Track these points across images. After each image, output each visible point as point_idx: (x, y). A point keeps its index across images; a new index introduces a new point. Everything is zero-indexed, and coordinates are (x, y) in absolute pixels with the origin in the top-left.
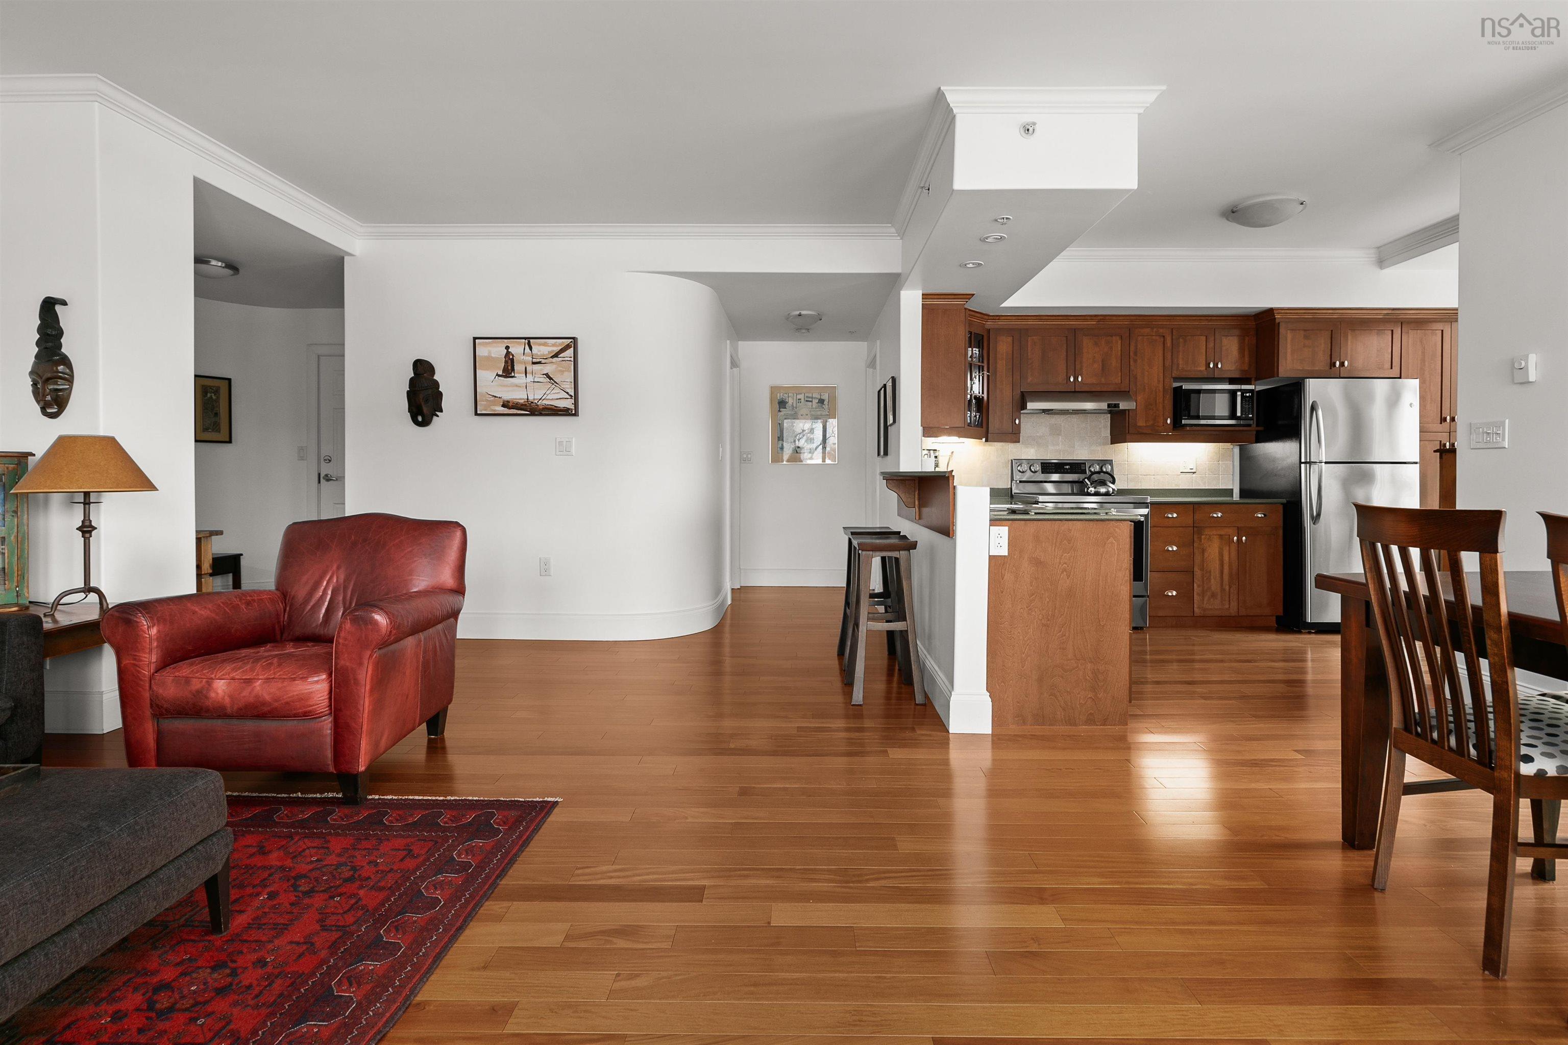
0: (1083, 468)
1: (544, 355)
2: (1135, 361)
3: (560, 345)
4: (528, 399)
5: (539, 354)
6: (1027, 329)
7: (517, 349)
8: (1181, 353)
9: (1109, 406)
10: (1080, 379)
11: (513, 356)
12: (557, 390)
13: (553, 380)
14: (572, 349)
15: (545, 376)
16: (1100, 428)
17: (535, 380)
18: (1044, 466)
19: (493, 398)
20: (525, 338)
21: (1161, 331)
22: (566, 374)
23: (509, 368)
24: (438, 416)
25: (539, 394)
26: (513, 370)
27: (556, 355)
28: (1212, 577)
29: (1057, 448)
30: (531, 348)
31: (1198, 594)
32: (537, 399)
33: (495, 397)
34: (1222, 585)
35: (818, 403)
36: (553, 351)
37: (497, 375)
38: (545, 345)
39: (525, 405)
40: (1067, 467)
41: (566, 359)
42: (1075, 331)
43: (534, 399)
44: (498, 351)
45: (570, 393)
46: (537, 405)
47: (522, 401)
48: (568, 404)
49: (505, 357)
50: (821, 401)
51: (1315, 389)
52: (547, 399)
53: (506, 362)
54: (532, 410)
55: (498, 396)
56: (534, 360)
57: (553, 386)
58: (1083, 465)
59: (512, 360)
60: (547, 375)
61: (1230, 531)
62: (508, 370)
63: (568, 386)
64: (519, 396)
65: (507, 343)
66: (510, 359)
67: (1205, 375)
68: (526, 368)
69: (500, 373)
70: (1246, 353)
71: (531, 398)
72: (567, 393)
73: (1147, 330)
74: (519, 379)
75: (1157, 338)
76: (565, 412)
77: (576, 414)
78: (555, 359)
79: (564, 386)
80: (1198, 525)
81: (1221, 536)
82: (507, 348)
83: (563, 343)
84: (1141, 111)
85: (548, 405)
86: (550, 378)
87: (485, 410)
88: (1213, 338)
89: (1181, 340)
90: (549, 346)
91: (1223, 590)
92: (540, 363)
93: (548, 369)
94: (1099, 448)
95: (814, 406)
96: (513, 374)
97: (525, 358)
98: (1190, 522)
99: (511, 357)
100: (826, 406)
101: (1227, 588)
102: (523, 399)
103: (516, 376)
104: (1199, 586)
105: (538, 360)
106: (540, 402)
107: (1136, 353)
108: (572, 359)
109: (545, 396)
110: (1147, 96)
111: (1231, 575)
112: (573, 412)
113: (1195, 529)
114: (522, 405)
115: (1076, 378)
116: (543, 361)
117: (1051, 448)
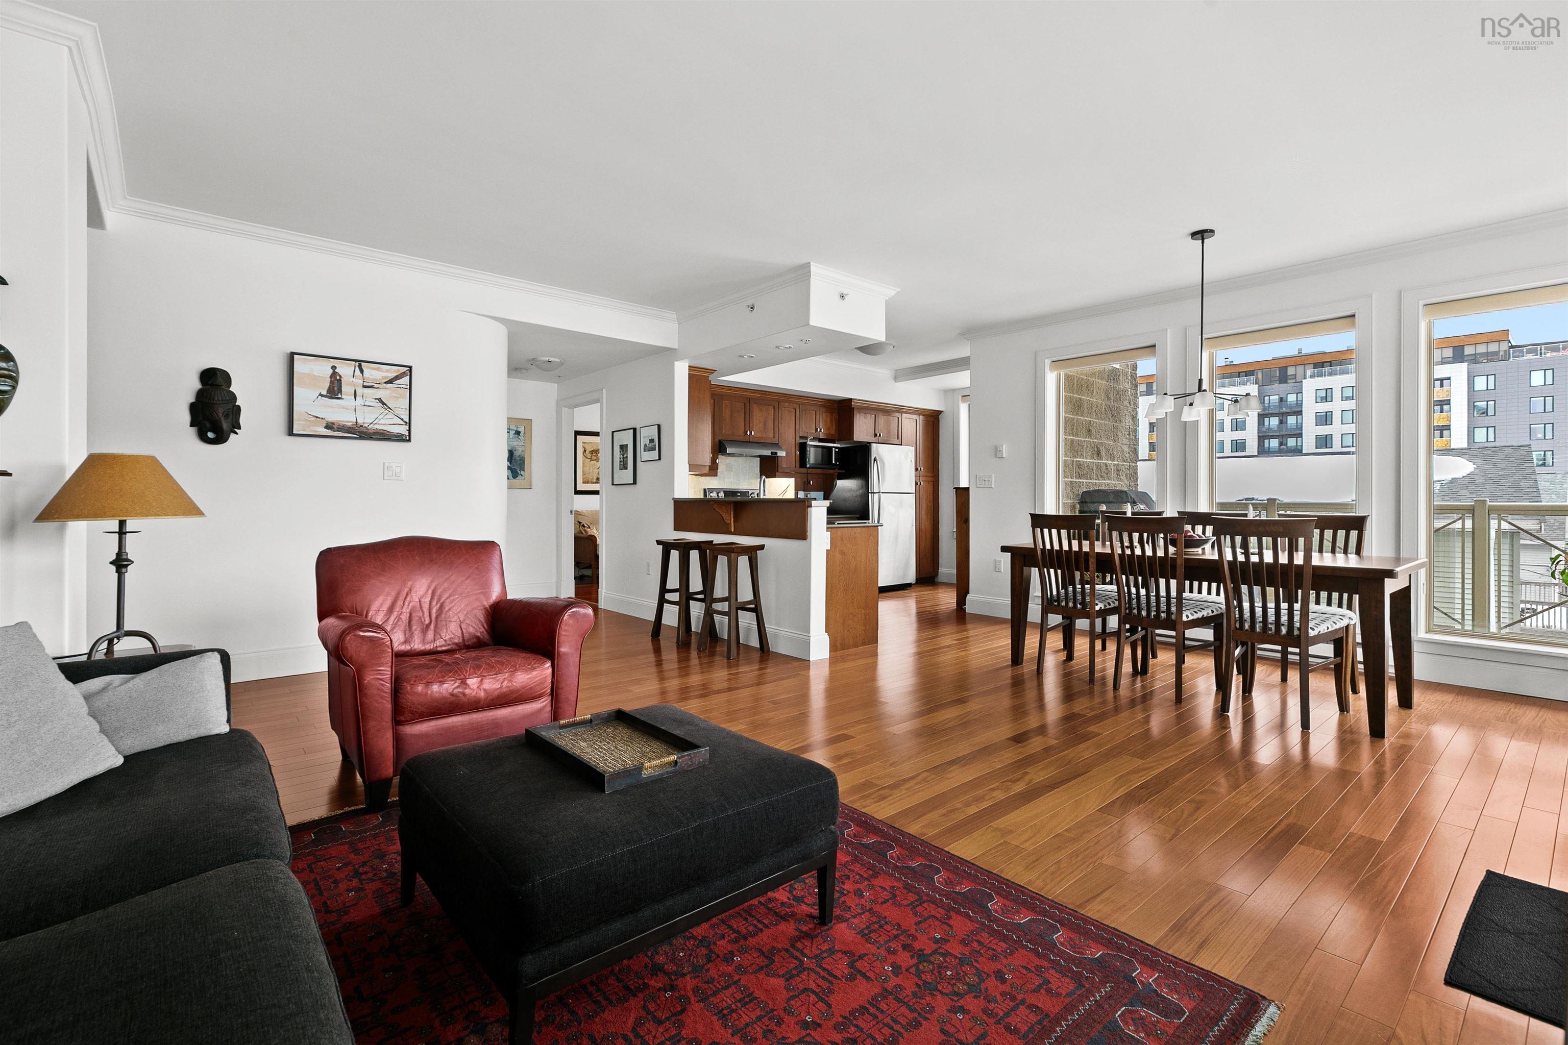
1: (377, 380)
2: (781, 424)
3: (395, 371)
4: (356, 422)
5: (371, 377)
7: (345, 370)
8: (803, 421)
10: (753, 433)
11: (340, 376)
12: (390, 416)
13: (386, 405)
14: (409, 377)
15: (377, 401)
16: (754, 468)
17: (366, 404)
19: (315, 419)
20: (356, 361)
21: (794, 405)
22: (401, 400)
23: (336, 389)
24: (237, 434)
25: (369, 418)
26: (340, 391)
27: (390, 382)
30: (362, 371)
32: (367, 423)
33: (317, 417)
35: (515, 434)
36: (388, 377)
37: (320, 395)
38: (378, 369)
39: (353, 428)
41: (402, 386)
42: (749, 400)
43: (364, 423)
44: (323, 370)
45: (405, 420)
46: (367, 429)
47: (349, 424)
48: (403, 430)
49: (331, 377)
50: (518, 433)
51: (879, 451)
52: (379, 424)
53: (331, 382)
54: (360, 433)
55: (321, 417)
56: (366, 384)
57: (387, 411)
59: (340, 381)
60: (380, 400)
62: (334, 390)
63: (403, 413)
64: (347, 418)
65: (333, 362)
66: (336, 379)
68: (355, 391)
69: (324, 393)
70: (834, 423)
71: (360, 421)
72: (402, 419)
73: (787, 404)
74: (347, 399)
75: (792, 410)
76: (399, 438)
77: (409, 440)
78: (389, 385)
79: (397, 412)
82: (334, 368)
83: (398, 370)
84: (887, 299)
85: (380, 430)
86: (384, 404)
87: (304, 430)
88: (819, 413)
89: (804, 412)
90: (384, 372)
92: (372, 387)
93: (379, 394)
95: (511, 437)
96: (340, 396)
97: (354, 380)
99: (338, 378)
100: (522, 438)
102: (352, 422)
103: (343, 397)
105: (370, 384)
106: (371, 425)
107: (781, 419)
108: (408, 387)
109: (377, 420)
110: (891, 292)
112: (408, 439)
114: (349, 428)
115: (750, 433)
116: (376, 386)
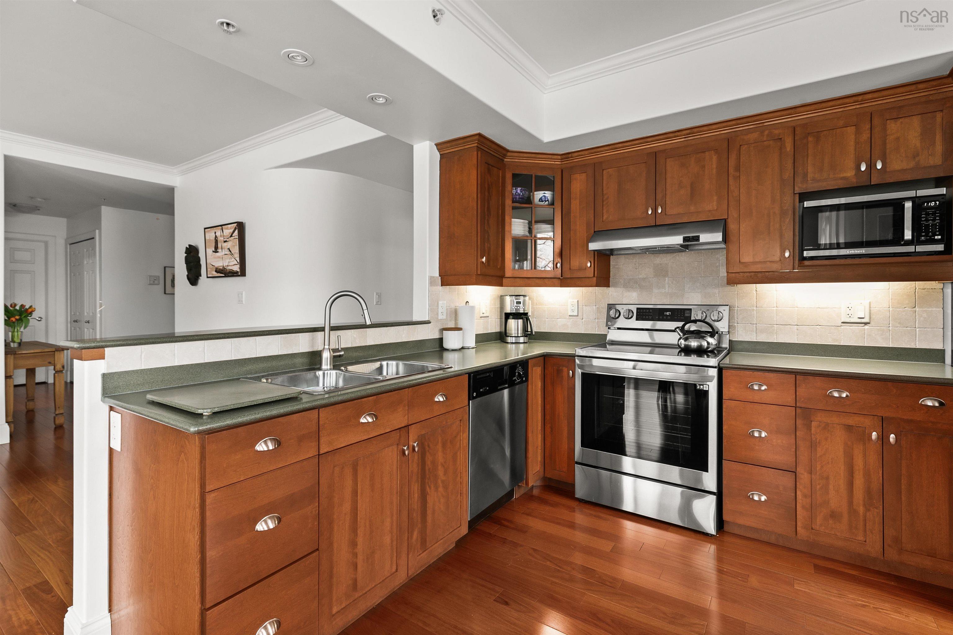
0: (687, 315)
1: (227, 236)
2: (737, 178)
3: (232, 227)
4: (223, 266)
6: (601, 163)
7: (218, 233)
8: (810, 158)
9: (685, 239)
10: (661, 210)
11: (217, 238)
12: (233, 259)
13: (231, 252)
14: (237, 230)
16: (717, 267)
17: (225, 253)
18: (640, 312)
19: (212, 267)
21: (776, 132)
22: (236, 247)
26: (218, 247)
27: (232, 235)
28: (831, 487)
29: (663, 291)
30: (223, 232)
31: (803, 507)
33: (213, 265)
34: (850, 502)
36: (230, 232)
37: (213, 251)
38: (227, 229)
40: (668, 313)
41: (235, 237)
42: (655, 155)
44: (212, 235)
46: (227, 270)
48: (237, 268)
49: (215, 239)
52: (230, 266)
53: (215, 242)
54: (225, 273)
56: (224, 240)
58: (688, 312)
59: (217, 241)
60: (229, 249)
61: (867, 422)
62: (216, 247)
63: (237, 256)
64: (220, 264)
65: (215, 229)
67: (854, 182)
68: (222, 245)
69: (214, 250)
70: (938, 138)
72: (237, 261)
73: (755, 135)
74: (220, 253)
75: (771, 142)
76: (237, 274)
78: (231, 238)
80: (803, 405)
81: (849, 428)
85: (230, 269)
87: (210, 274)
88: (868, 126)
89: (810, 139)
91: (852, 511)
93: (229, 245)
94: (716, 291)
96: (218, 250)
97: (221, 238)
98: (789, 399)
101: (861, 510)
104: (805, 496)
106: (227, 267)
107: (738, 168)
109: (229, 263)
111: (868, 492)
112: (240, 274)
113: (799, 410)
114: (222, 270)
115: (655, 210)
116: (227, 240)
117: (655, 291)
